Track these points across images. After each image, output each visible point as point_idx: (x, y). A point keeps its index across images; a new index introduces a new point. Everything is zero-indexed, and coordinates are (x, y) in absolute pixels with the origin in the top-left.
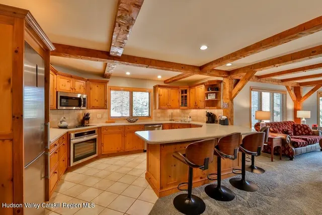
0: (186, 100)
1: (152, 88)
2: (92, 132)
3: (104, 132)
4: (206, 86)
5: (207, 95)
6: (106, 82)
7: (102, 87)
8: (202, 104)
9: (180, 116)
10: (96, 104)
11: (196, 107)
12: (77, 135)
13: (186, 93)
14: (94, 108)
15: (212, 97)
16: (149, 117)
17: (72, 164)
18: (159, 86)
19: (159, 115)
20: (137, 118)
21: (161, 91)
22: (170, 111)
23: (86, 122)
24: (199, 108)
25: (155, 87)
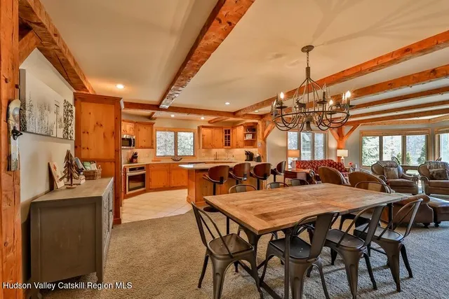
0: (229, 139)
1: (197, 128)
2: (142, 168)
3: (151, 168)
4: (245, 127)
5: (245, 135)
6: (153, 124)
7: (149, 128)
8: (241, 144)
9: (224, 155)
10: (143, 144)
11: (238, 147)
12: (131, 170)
13: (229, 133)
14: (142, 148)
15: (249, 137)
16: (194, 156)
17: (128, 193)
18: (203, 127)
19: (203, 154)
20: (182, 157)
21: (204, 131)
22: (214, 151)
23: (135, 160)
24: (239, 148)
25: (199, 127)
